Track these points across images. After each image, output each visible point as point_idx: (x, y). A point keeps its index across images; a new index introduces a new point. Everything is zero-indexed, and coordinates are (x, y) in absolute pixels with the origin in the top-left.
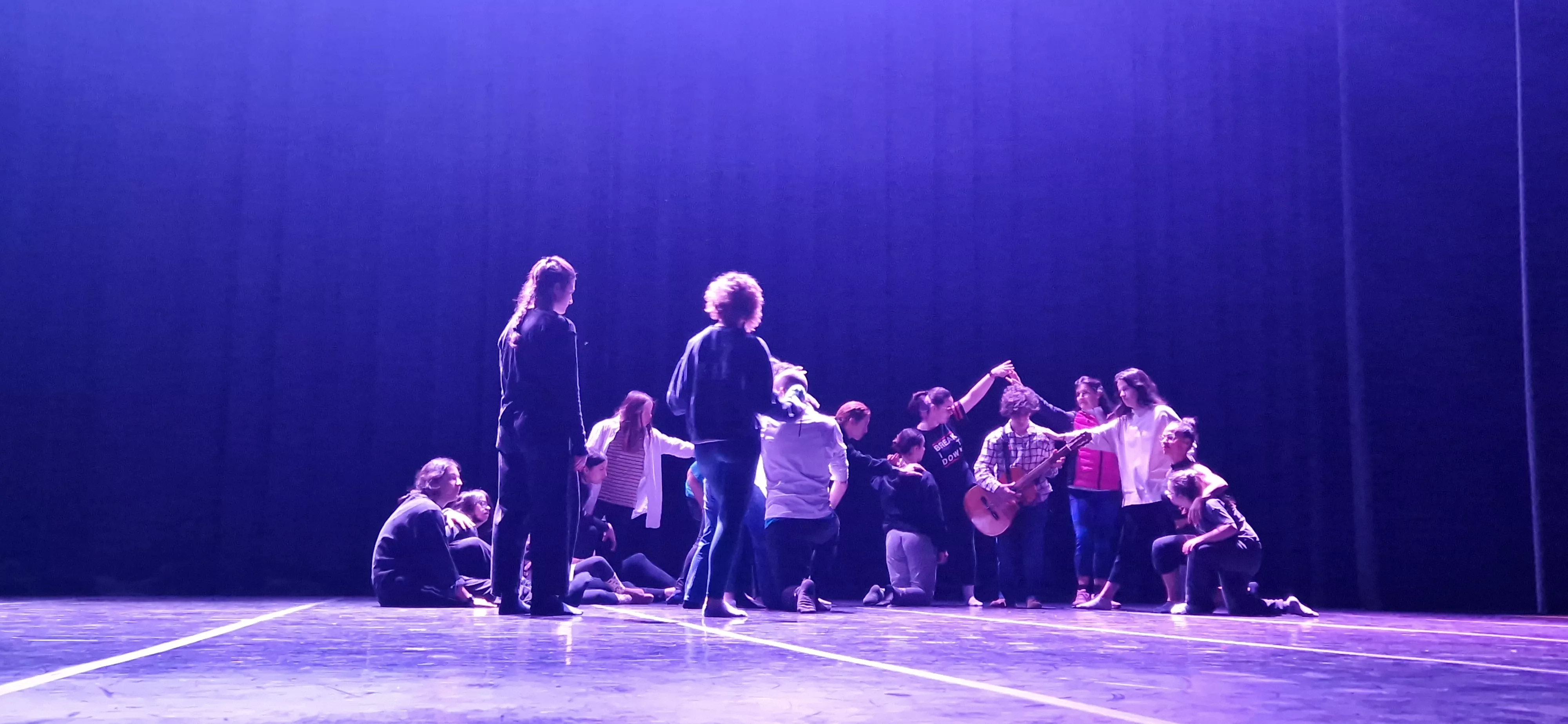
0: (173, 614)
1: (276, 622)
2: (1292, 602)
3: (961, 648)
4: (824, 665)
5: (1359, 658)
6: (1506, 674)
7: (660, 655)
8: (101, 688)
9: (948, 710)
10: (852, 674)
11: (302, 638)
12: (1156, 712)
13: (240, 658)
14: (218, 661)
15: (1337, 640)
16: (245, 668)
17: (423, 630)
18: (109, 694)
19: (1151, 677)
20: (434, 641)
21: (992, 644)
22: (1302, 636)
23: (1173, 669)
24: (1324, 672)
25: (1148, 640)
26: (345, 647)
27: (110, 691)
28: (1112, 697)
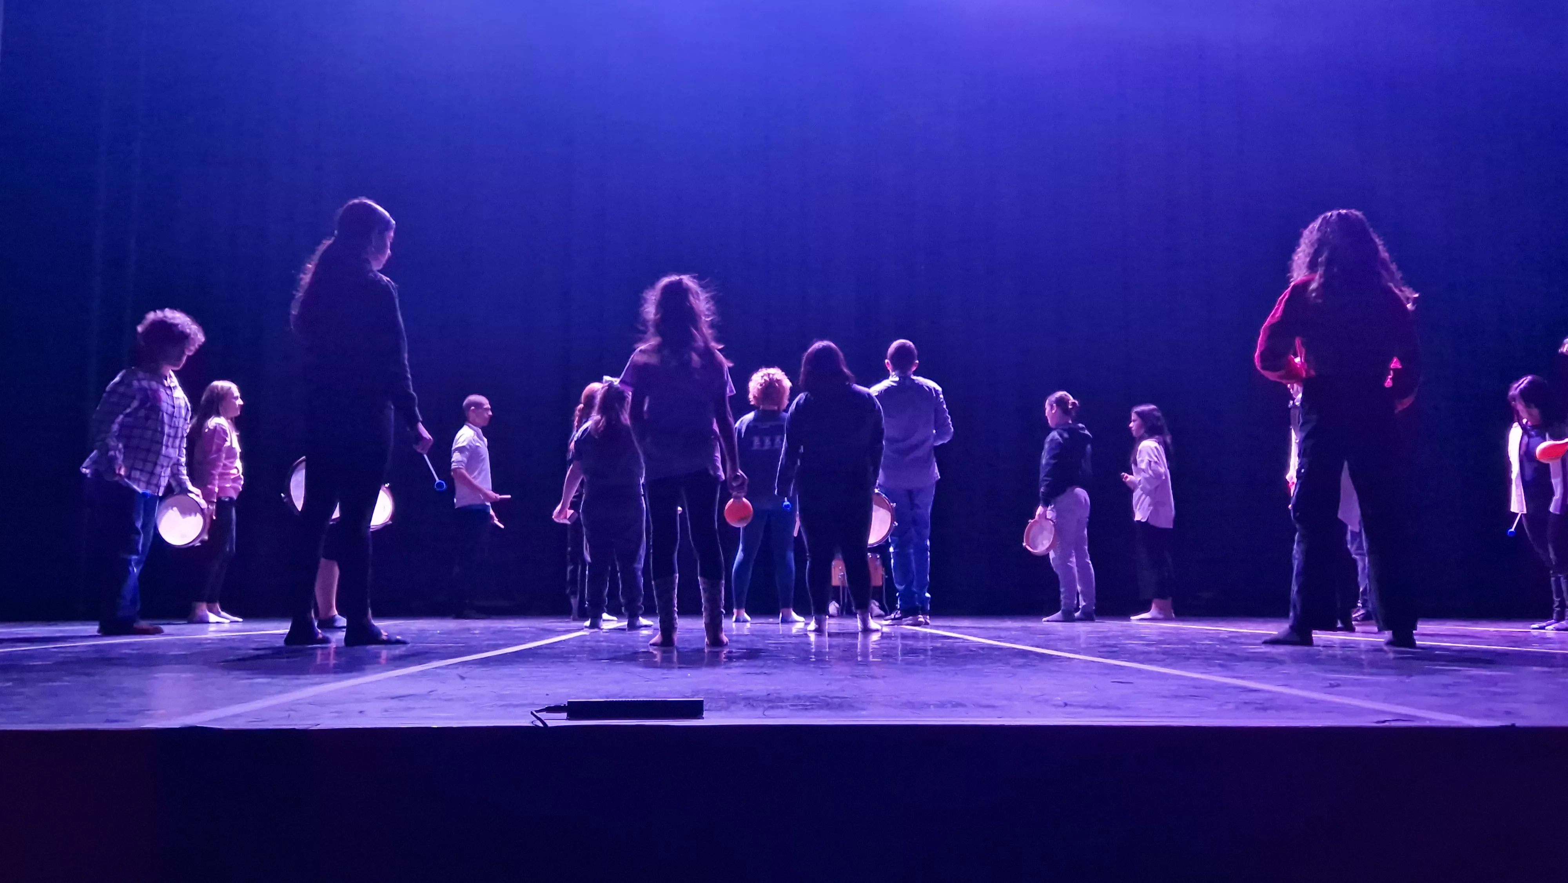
3: (1195, 650)
8: (458, 674)
28: (1328, 685)
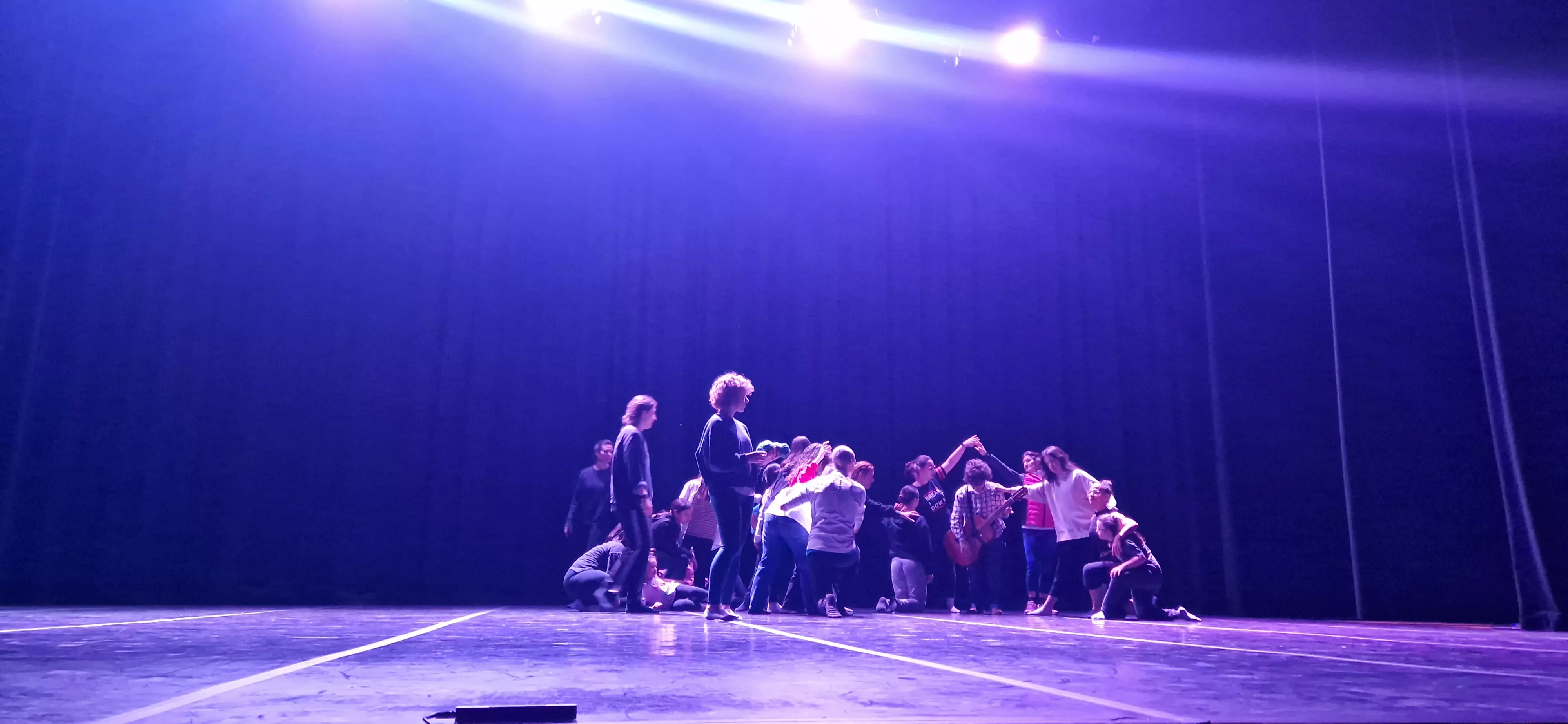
0: (391, 618)
1: (464, 624)
2: (1181, 611)
3: (949, 644)
4: (852, 656)
5: (1234, 652)
6: (1341, 664)
7: (734, 649)
8: (342, 672)
9: (943, 690)
10: (874, 663)
11: (481, 636)
12: (1094, 692)
13: (439, 650)
14: (422, 653)
15: (1216, 638)
16: (442, 658)
17: (566, 630)
18: (347, 677)
19: (1086, 666)
20: (574, 638)
21: (970, 641)
22: (1190, 636)
23: (1100, 659)
24: (1210, 662)
25: (1082, 638)
26: (512, 642)
27: (348, 674)
